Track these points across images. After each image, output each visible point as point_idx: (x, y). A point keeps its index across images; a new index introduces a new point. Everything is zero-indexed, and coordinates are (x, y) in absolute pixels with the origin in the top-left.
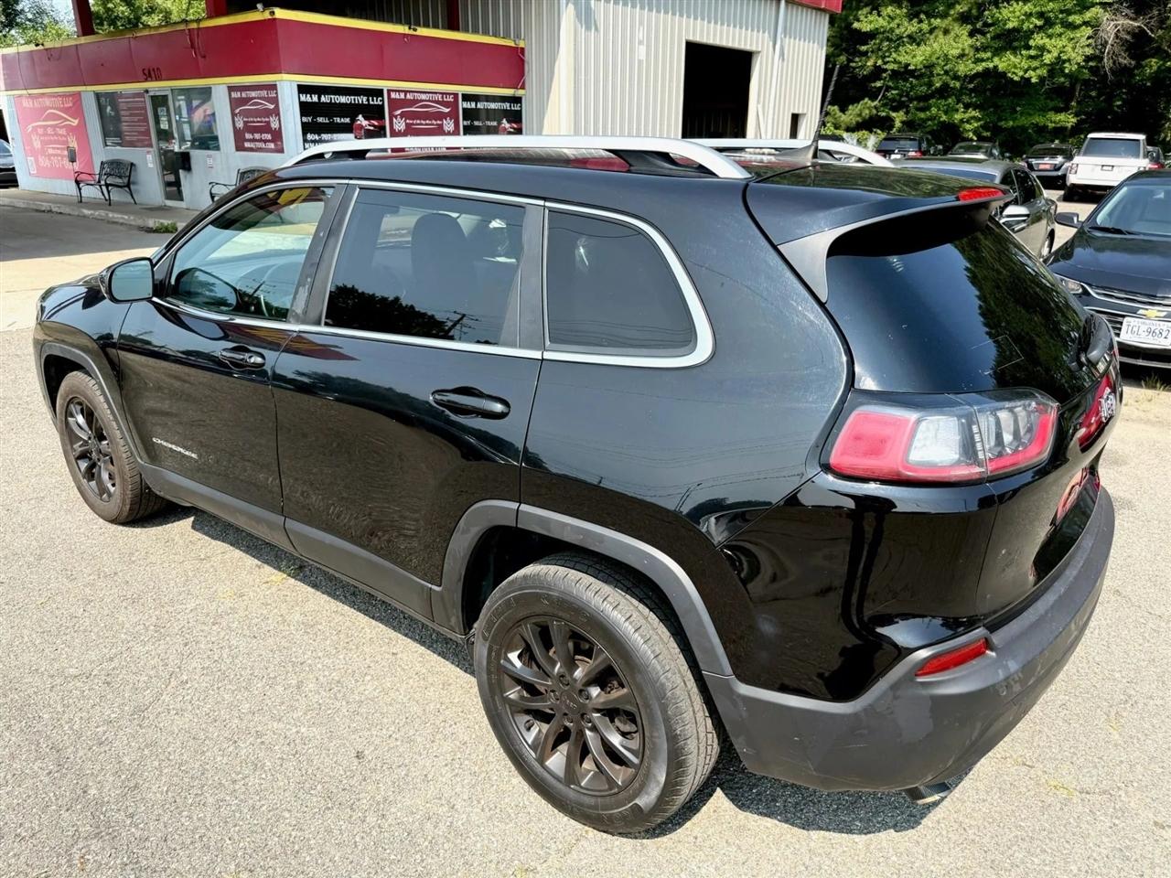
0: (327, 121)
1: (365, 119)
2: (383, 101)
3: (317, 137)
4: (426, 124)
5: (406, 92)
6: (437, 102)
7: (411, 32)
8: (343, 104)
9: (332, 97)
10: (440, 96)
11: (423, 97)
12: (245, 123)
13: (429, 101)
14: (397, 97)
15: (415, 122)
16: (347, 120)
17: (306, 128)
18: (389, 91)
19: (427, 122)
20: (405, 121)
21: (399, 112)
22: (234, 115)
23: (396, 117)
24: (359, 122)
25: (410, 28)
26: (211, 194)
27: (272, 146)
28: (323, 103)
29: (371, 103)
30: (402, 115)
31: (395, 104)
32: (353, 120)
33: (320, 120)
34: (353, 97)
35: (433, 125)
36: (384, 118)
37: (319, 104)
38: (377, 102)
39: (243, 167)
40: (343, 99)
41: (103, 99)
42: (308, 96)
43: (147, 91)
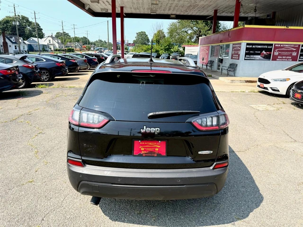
0: (253, 52)
1: (265, 52)
2: (272, 47)
3: (249, 56)
4: (286, 53)
5: (281, 45)
6: (292, 47)
7: (287, 28)
8: (259, 48)
9: (256, 46)
10: (293, 46)
11: (287, 46)
12: (234, 52)
13: (289, 47)
14: (278, 46)
15: (282, 53)
16: (259, 52)
17: (246, 54)
18: (275, 44)
19: (287, 53)
20: (279, 52)
21: (277, 50)
22: (232, 50)
23: (276, 51)
24: (263, 53)
25: (287, 27)
26: (222, 69)
27: (238, 58)
28: (253, 48)
29: (268, 47)
30: (278, 51)
31: (276, 48)
32: (261, 52)
33: (251, 52)
34: (262, 46)
35: (289, 53)
36: (271, 52)
37: (252, 48)
38: (270, 47)
39: (231, 63)
40: (259, 47)
41: (213, 47)
42: (249, 46)
43: (219, 45)
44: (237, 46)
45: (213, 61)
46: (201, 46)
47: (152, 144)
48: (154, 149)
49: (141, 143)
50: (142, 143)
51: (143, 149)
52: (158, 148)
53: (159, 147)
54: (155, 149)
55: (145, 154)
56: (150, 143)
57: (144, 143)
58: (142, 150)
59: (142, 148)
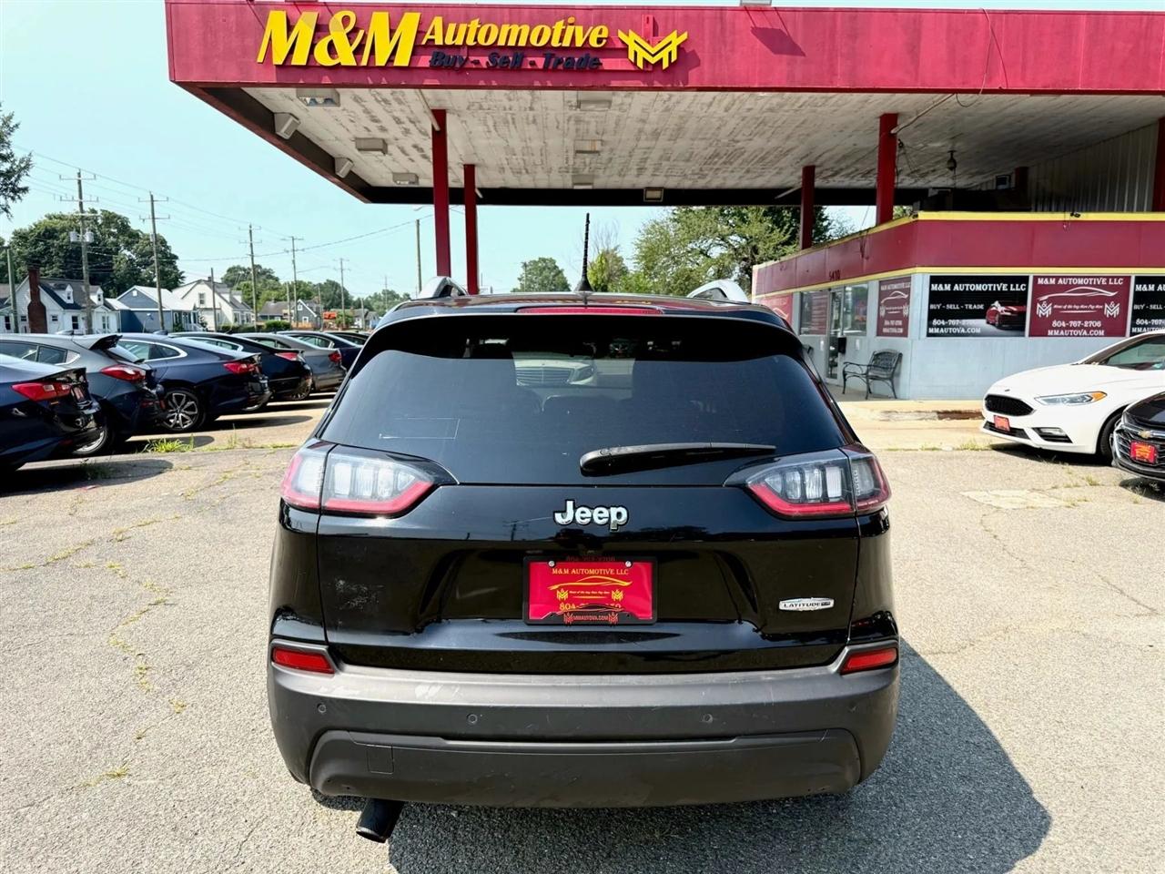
0: (958, 308)
1: (1002, 305)
2: (1027, 287)
3: (943, 323)
4: (1080, 309)
5: (1057, 278)
6: (1101, 286)
7: (1074, 218)
8: (979, 291)
9: (967, 285)
10: (1104, 280)
11: (1080, 281)
12: (887, 311)
13: (1088, 285)
14: (1046, 282)
15: (1065, 307)
16: (981, 307)
17: (932, 315)
18: (1036, 278)
19: (1082, 307)
20: (1052, 306)
21: (1046, 297)
22: (880, 305)
23: (1041, 303)
24: (994, 308)
25: (1072, 215)
26: (844, 372)
27: (901, 330)
28: (956, 291)
29: (1012, 289)
30: (1048, 301)
31: (1039, 290)
32: (988, 306)
33: (950, 307)
34: (990, 285)
35: (1090, 309)
36: (1025, 303)
37: (952, 292)
38: (1019, 288)
39: (878, 350)
40: (979, 287)
41: (804, 298)
42: (941, 285)
43: (830, 289)
44: (895, 286)
45: (810, 348)
46: (764, 296)
47: (599, 575)
48: (606, 593)
49: (555, 571)
50: (560, 572)
51: (562, 595)
52: (620, 588)
53: (626, 584)
54: (610, 596)
55: (570, 613)
56: (592, 572)
57: (566, 572)
58: (562, 600)
59: (559, 589)
